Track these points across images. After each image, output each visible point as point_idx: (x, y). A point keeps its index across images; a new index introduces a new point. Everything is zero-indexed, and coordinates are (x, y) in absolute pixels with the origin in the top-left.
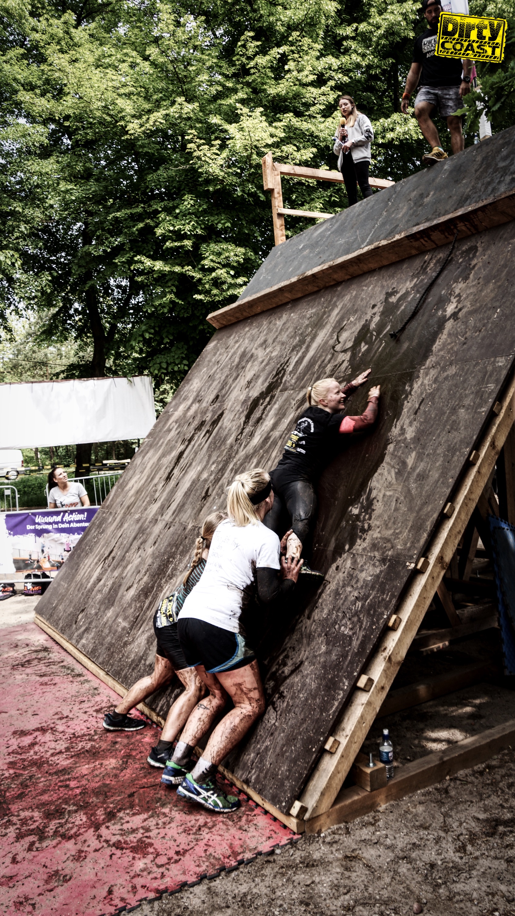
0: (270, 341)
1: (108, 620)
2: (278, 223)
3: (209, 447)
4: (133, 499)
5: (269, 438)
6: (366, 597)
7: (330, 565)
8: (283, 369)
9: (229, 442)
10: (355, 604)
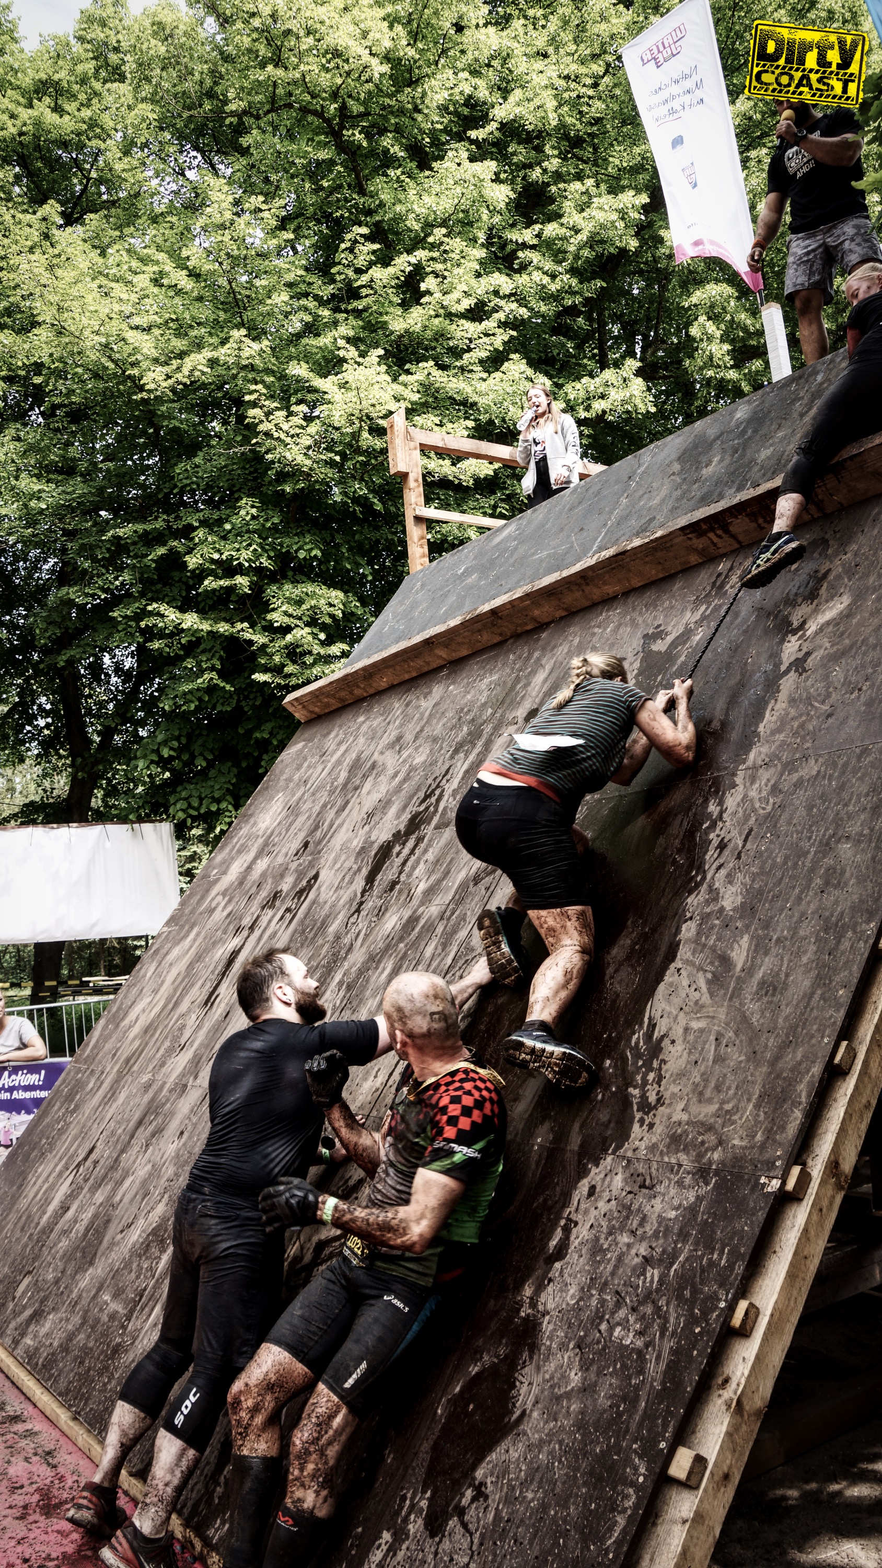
0: (409, 737)
1: (80, 1297)
2: (416, 535)
3: (291, 940)
4: (137, 1044)
5: (417, 919)
6: (668, 1259)
7: (574, 1185)
8: (438, 786)
9: (332, 929)
10: (644, 1273)
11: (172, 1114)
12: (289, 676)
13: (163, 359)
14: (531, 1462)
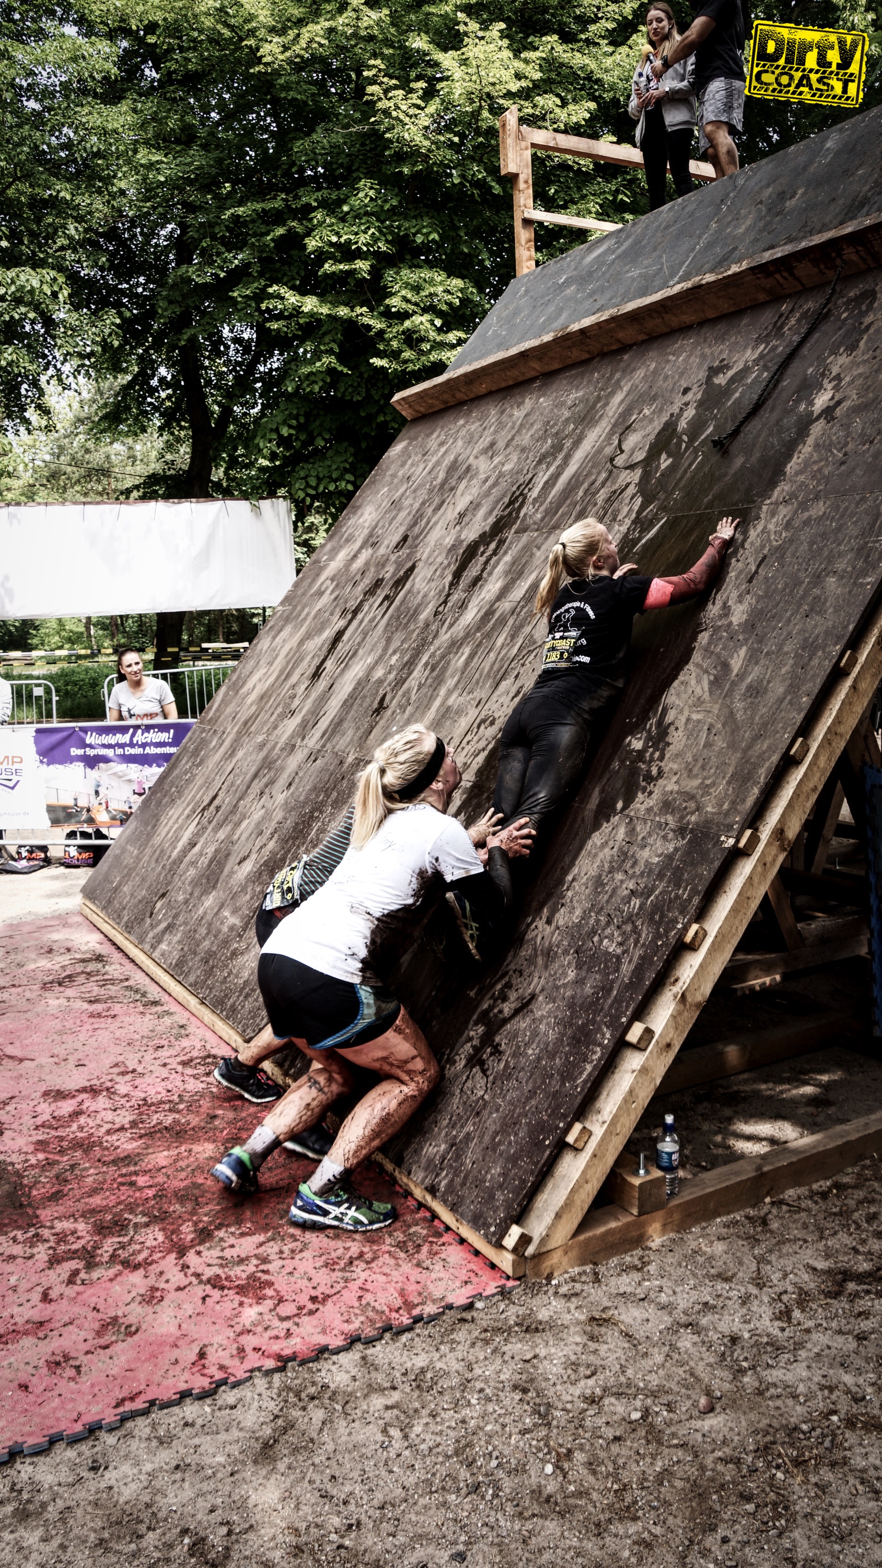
0: (501, 444)
1: (205, 913)
2: (523, 236)
3: (388, 625)
4: (254, 708)
5: (493, 612)
6: (646, 893)
7: (589, 836)
8: (521, 494)
9: (423, 616)
10: (629, 902)
11: (282, 768)
12: (406, 362)
13: (279, 28)
14: (534, 1030)
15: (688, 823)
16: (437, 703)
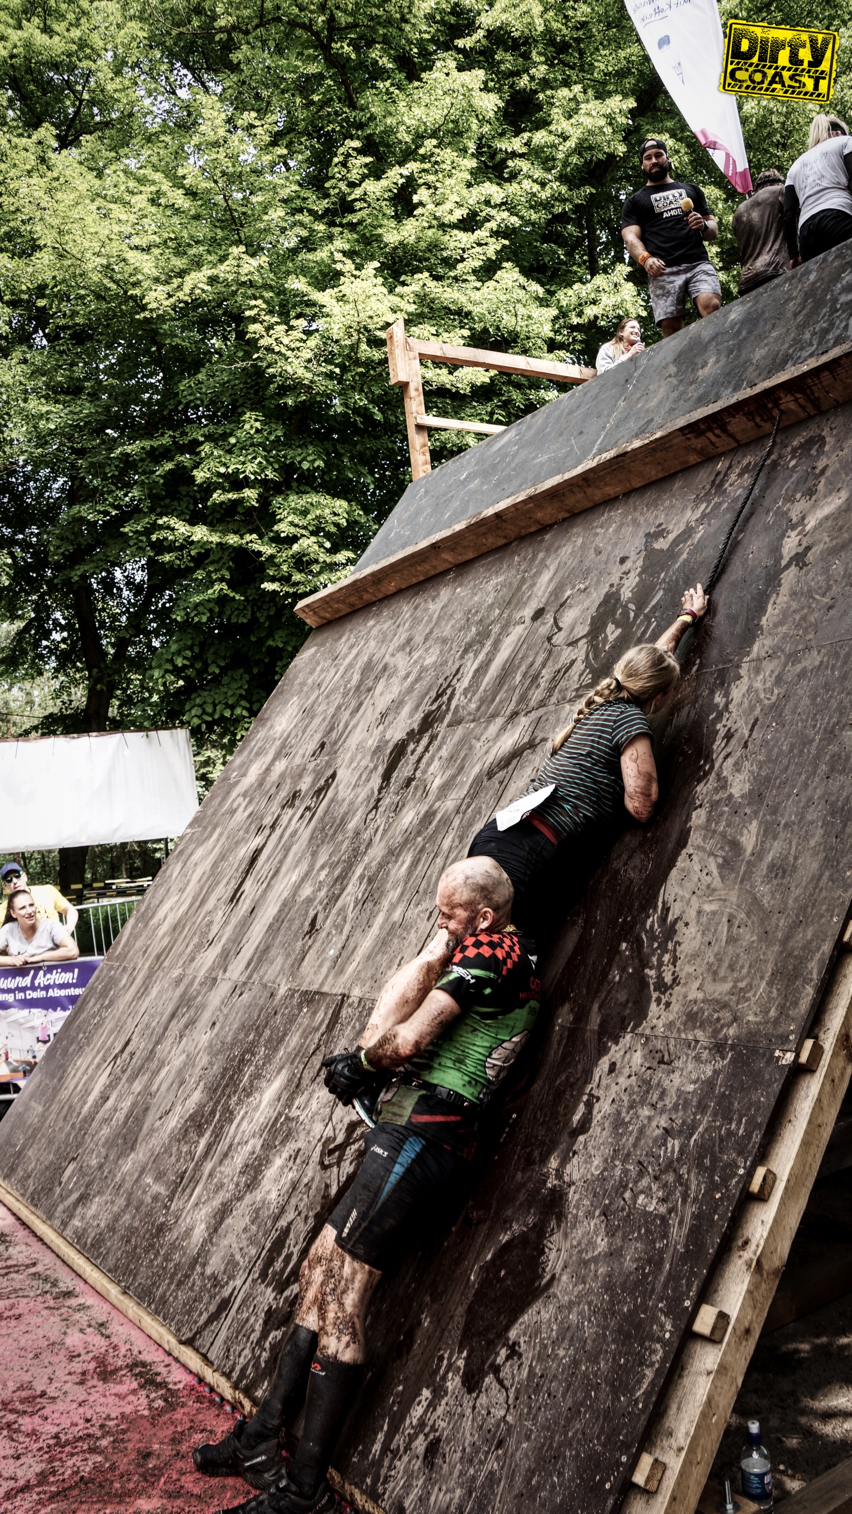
0: (419, 639)
1: (123, 1180)
2: (417, 441)
3: (311, 838)
4: (166, 941)
5: (434, 813)
6: (687, 1130)
7: (595, 1062)
8: (449, 686)
9: (351, 826)
10: (665, 1144)
11: (203, 1006)
12: (297, 584)
13: (163, 277)
14: (562, 1322)
15: (726, 1038)
16: (380, 919)
